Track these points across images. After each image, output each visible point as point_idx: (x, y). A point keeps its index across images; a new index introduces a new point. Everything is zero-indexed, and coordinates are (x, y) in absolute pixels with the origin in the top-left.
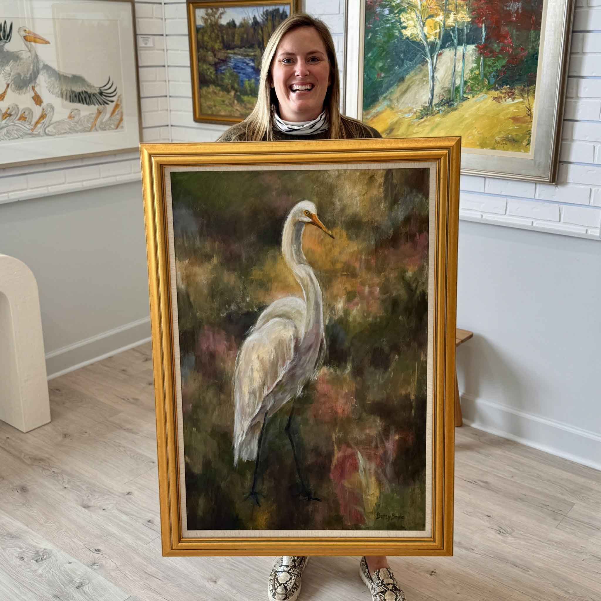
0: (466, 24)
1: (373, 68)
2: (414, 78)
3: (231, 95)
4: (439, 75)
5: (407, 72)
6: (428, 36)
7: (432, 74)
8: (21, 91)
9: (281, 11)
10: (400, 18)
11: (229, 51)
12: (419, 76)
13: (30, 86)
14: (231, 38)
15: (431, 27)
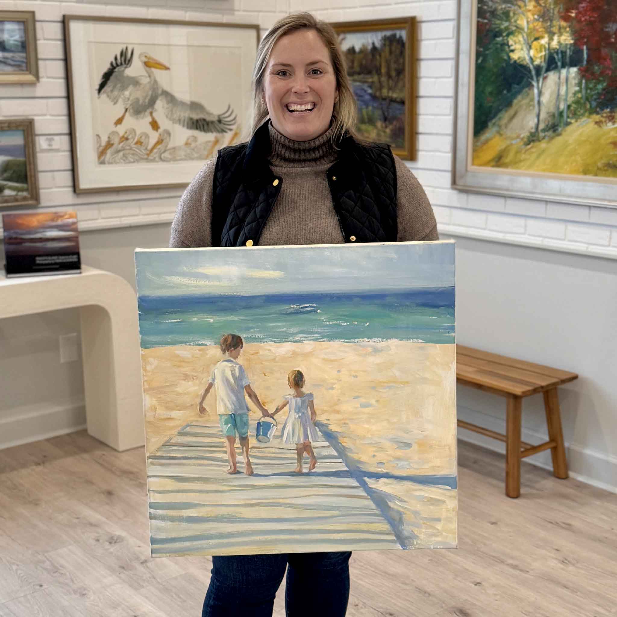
0: (568, 47)
1: (483, 93)
2: (522, 103)
4: (545, 99)
5: (514, 96)
6: (534, 59)
7: (538, 99)
8: (139, 116)
9: (398, 36)
10: (508, 42)
12: (525, 101)
13: (149, 111)
14: (351, 64)
15: (536, 49)
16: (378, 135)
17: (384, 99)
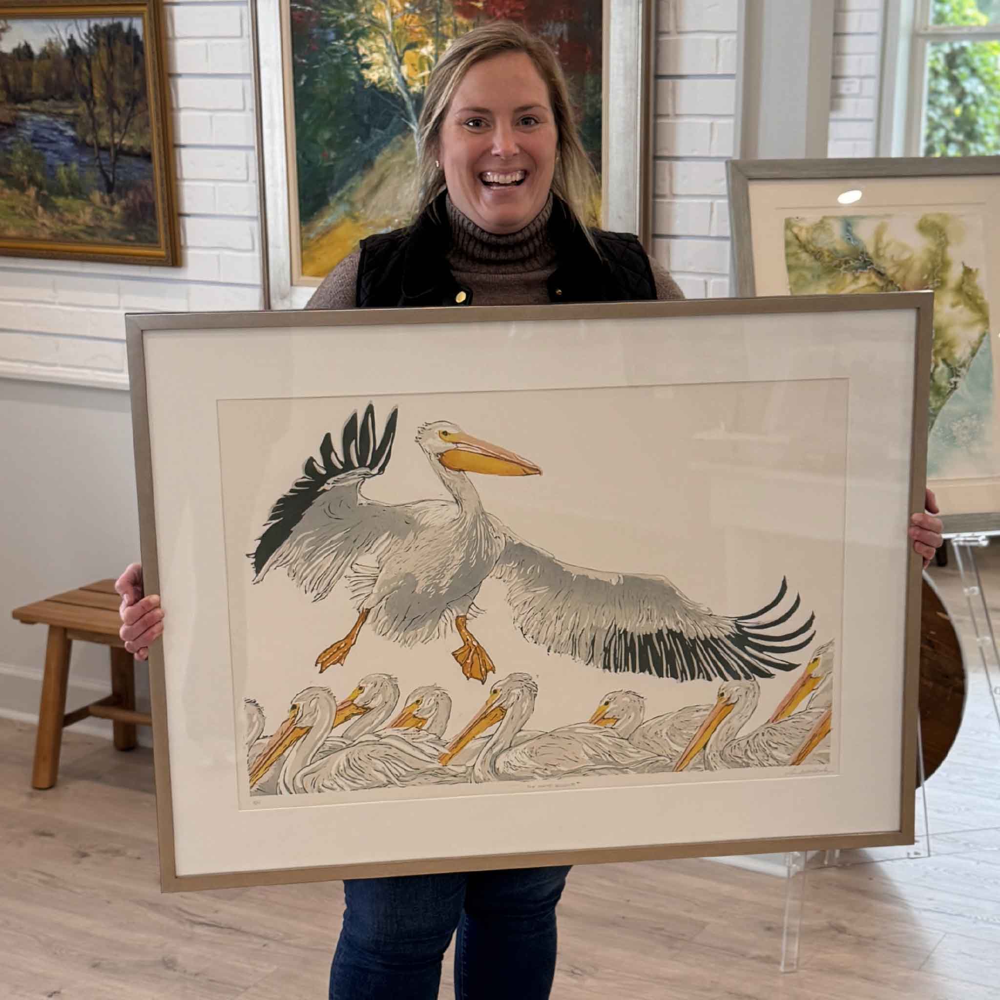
1: (315, 141)
2: (391, 161)
3: (29, 197)
5: (377, 148)
6: (409, 81)
9: (125, 28)
10: (357, 49)
11: (19, 106)
12: (401, 158)
14: (23, 78)
15: (413, 65)
16: (96, 217)
17: (106, 149)
